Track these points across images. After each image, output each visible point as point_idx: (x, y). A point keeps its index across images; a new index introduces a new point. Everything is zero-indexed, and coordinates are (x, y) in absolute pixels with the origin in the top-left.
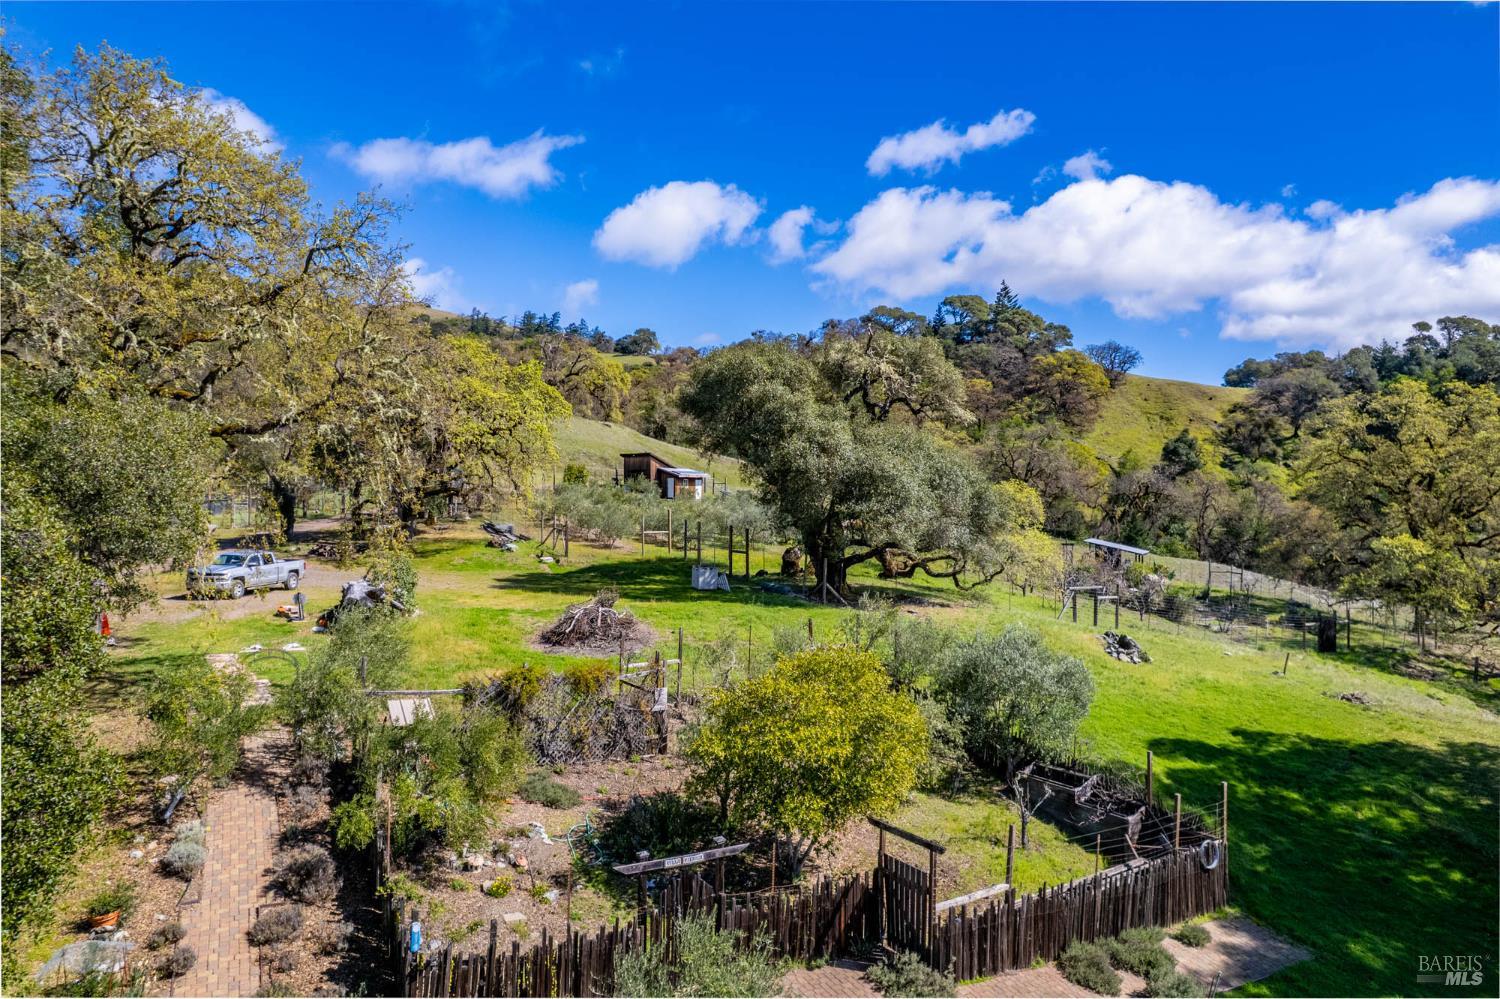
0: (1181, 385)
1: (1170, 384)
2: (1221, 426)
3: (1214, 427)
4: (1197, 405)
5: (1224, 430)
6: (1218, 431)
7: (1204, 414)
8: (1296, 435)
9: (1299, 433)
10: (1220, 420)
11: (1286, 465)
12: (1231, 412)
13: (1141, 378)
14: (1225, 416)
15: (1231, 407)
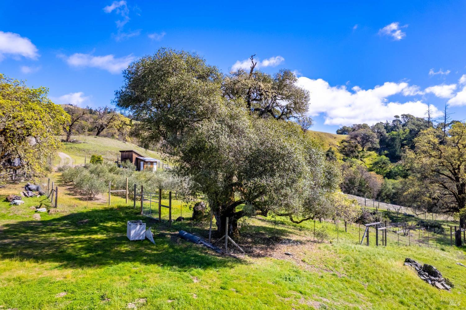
0: (325, 134)
1: (322, 133)
2: (339, 147)
3: (338, 147)
4: (332, 140)
5: (340, 148)
6: (339, 149)
7: (333, 143)
8: (363, 150)
9: (364, 150)
10: (339, 145)
11: (361, 160)
12: (342, 142)
13: (312, 131)
14: (340, 144)
15: (342, 141)
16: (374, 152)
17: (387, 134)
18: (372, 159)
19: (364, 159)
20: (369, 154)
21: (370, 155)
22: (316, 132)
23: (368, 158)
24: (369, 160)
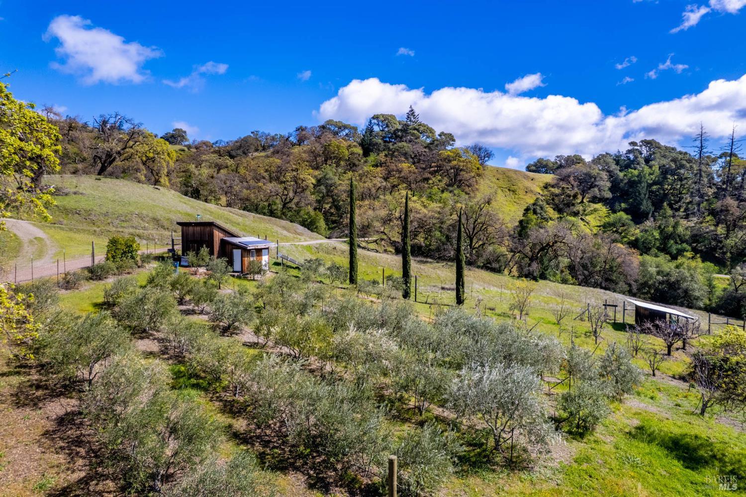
2: (544, 196)
3: (539, 196)
4: (527, 183)
7: (532, 189)
8: (582, 202)
9: (585, 201)
10: (541, 192)
11: (582, 219)
12: (546, 188)
13: (492, 167)
14: (543, 190)
15: (544, 185)
16: (600, 204)
17: (621, 175)
18: (599, 219)
19: (587, 217)
20: (592, 208)
21: (595, 210)
22: (498, 168)
23: (593, 216)
24: (595, 218)
